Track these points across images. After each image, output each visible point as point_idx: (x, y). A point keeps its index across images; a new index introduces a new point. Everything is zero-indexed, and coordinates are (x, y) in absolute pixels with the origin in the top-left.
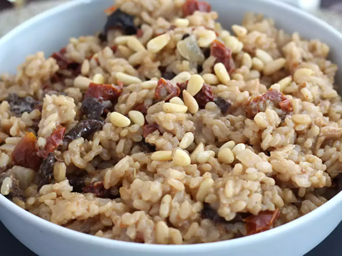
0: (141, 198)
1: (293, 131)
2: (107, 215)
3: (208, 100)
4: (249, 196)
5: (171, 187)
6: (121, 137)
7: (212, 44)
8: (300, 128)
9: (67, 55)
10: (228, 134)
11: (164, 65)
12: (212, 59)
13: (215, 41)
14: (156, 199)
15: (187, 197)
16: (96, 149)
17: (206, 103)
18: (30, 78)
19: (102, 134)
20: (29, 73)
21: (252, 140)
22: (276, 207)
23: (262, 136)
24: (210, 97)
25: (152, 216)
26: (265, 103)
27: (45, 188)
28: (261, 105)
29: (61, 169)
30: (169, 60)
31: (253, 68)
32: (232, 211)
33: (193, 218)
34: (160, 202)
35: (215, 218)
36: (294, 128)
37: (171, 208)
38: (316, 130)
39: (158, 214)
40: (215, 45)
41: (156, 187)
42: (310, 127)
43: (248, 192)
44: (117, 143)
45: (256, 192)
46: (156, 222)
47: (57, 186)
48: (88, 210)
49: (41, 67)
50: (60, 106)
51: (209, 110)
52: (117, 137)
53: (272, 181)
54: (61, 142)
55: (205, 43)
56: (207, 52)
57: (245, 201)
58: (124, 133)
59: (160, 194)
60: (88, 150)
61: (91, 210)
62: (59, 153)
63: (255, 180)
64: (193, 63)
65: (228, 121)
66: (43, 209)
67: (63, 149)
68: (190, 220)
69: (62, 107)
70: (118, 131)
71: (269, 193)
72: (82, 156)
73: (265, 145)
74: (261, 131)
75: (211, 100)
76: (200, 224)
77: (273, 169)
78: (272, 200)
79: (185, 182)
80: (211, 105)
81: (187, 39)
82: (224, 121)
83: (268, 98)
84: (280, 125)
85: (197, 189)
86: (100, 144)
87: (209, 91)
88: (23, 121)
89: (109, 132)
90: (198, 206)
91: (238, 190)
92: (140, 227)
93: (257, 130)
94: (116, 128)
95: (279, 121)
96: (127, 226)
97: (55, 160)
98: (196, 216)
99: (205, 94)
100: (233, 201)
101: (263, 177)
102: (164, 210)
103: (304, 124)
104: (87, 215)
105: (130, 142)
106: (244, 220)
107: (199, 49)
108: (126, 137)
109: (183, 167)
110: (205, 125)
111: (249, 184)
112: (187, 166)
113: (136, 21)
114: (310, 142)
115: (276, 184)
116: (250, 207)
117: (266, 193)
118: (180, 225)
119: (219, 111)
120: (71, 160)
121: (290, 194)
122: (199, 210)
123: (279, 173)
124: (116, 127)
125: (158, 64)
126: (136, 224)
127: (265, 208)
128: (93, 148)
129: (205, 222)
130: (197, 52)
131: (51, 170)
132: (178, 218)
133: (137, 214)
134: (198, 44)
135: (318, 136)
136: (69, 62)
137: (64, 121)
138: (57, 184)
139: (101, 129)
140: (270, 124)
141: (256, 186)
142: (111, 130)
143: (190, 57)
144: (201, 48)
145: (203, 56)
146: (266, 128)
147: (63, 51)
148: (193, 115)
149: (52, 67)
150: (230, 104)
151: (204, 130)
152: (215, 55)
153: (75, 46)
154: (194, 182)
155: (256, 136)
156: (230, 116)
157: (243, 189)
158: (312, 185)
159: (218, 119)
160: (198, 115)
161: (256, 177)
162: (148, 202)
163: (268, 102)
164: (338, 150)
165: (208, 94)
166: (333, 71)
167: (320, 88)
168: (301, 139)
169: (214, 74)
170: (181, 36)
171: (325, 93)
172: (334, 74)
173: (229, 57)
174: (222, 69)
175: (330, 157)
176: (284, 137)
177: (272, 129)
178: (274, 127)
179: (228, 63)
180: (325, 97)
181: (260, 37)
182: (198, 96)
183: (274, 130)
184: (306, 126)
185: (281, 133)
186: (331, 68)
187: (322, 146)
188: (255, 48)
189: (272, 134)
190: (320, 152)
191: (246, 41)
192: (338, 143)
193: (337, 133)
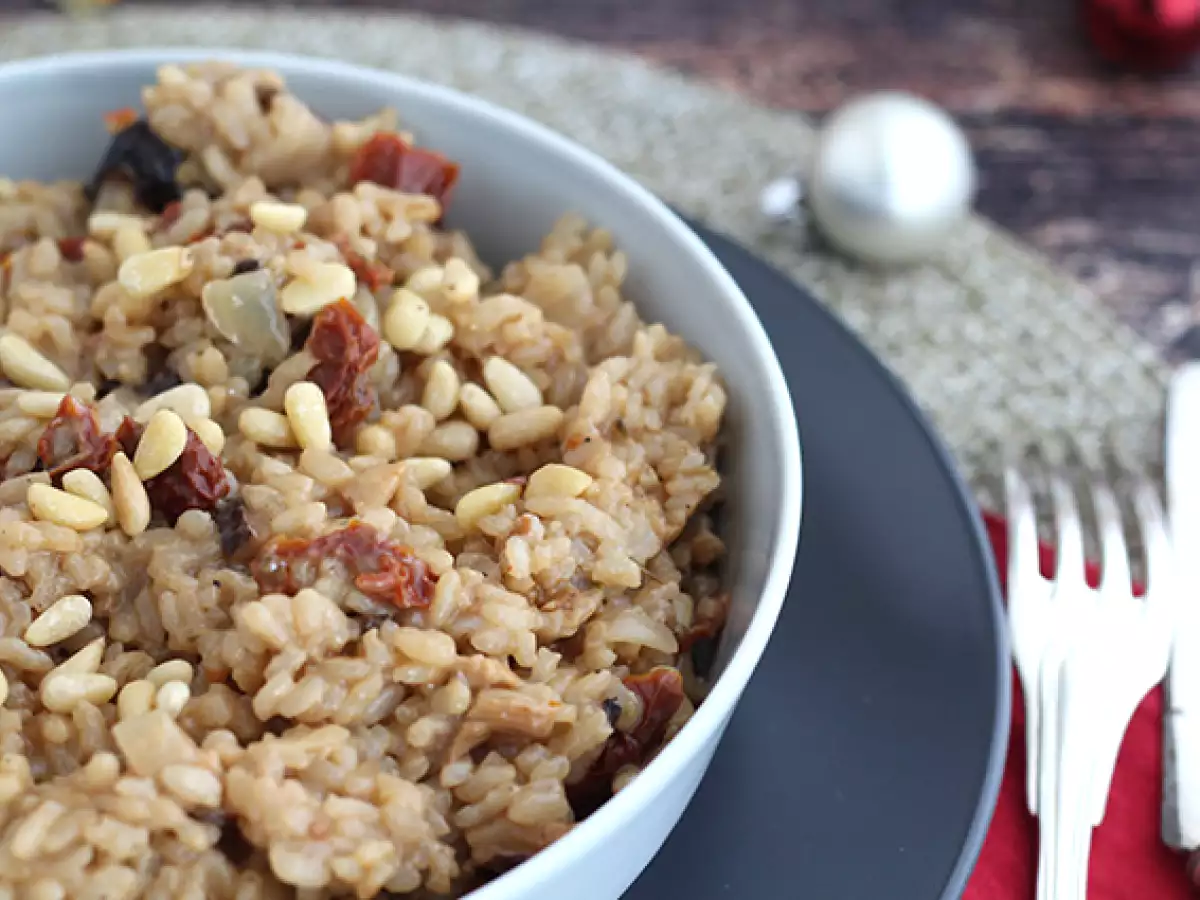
1: (377, 681)
3: (195, 501)
4: (88, 867)
7: (330, 308)
8: (411, 675)
10: (196, 632)
11: (166, 341)
12: (305, 360)
13: (343, 303)
17: (185, 506)
21: (237, 675)
23: (266, 673)
24: (206, 493)
26: (316, 565)
30: (183, 327)
31: (459, 414)
36: (388, 672)
38: (459, 695)
40: (330, 318)
42: (446, 678)
45: (126, 863)
51: (184, 535)
55: (302, 303)
56: (300, 330)
63: (135, 823)
64: (250, 357)
65: (214, 589)
71: (173, 875)
73: (265, 702)
74: (269, 653)
75: (207, 505)
77: (224, 794)
80: (197, 520)
81: (240, 277)
82: (202, 587)
83: (331, 554)
84: (348, 650)
87: (206, 476)
91: (61, 841)
93: (258, 649)
95: (344, 633)
99: (187, 481)
100: (27, 873)
101: (174, 816)
103: (425, 665)
107: (277, 321)
110: (152, 581)
111: (101, 830)
113: (184, 173)
114: (425, 730)
115: (220, 847)
119: (214, 547)
123: (244, 818)
125: (147, 335)
130: (267, 325)
134: (277, 305)
135: (464, 716)
140: (302, 640)
141: (132, 840)
143: (243, 337)
144: (289, 316)
145: (284, 342)
146: (278, 652)
148: (128, 538)
150: (248, 533)
152: (316, 354)
155: (252, 666)
157: (77, 844)
160: (141, 542)
161: (140, 810)
163: (327, 564)
164: (523, 778)
165: (198, 480)
166: (695, 490)
167: (593, 543)
168: (404, 711)
169: (283, 412)
170: (228, 263)
171: (599, 564)
172: (694, 502)
173: (353, 369)
174: (309, 405)
175: (482, 798)
176: (340, 693)
177: (299, 658)
178: (316, 652)
179: (349, 384)
180: (595, 578)
181: (516, 319)
182: (169, 480)
183: (310, 662)
184: (432, 674)
185: (330, 678)
186: (696, 479)
187: (477, 754)
188: (490, 351)
189: (299, 675)
190: (456, 771)
191: (463, 319)
192: (534, 756)
193: (536, 723)
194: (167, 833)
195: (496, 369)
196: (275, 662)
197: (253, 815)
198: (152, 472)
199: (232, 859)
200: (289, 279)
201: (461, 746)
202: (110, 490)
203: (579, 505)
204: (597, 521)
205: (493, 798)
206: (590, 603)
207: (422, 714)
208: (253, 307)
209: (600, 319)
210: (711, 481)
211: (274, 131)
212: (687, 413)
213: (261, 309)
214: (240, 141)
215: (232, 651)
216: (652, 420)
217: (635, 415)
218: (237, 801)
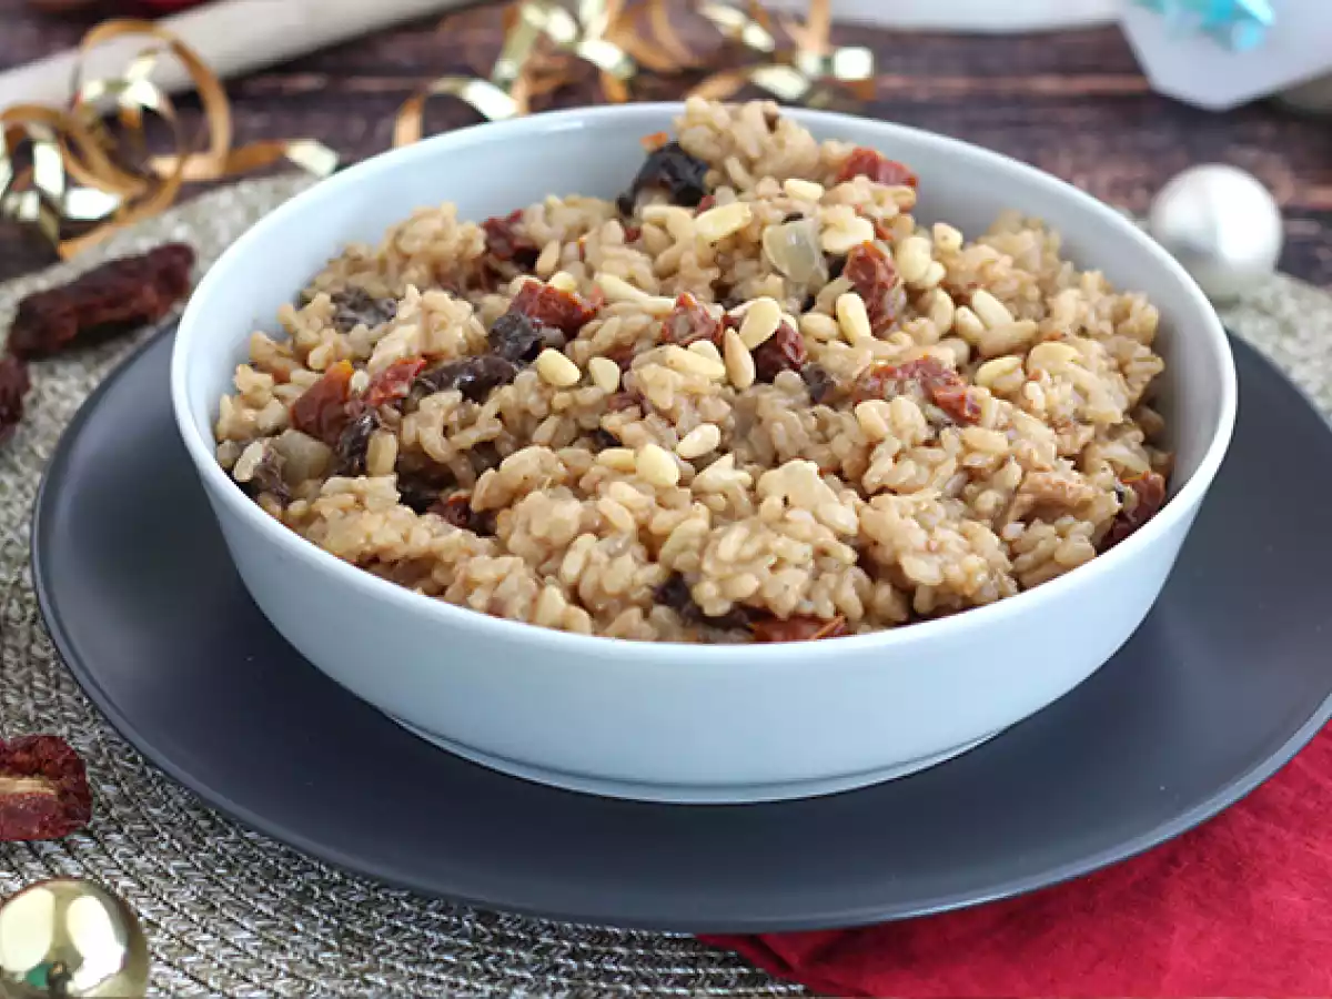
0: (528, 532)
1: (953, 464)
2: (448, 558)
3: (785, 365)
4: (773, 568)
5: (604, 518)
6: (551, 410)
7: (856, 248)
8: (976, 461)
9: (519, 228)
10: (803, 446)
11: (728, 280)
12: (843, 281)
13: (866, 245)
14: (558, 538)
15: (640, 551)
16: (486, 424)
17: (778, 369)
18: (407, 258)
19: (507, 392)
20: (407, 246)
21: (845, 464)
22: (838, 612)
23: (872, 458)
24: (794, 358)
25: (541, 576)
26: (901, 383)
27: (335, 482)
28: (890, 386)
29: (385, 448)
30: (743, 268)
31: (953, 332)
32: (723, 595)
33: (635, 596)
34: (567, 547)
35: (687, 607)
36: (960, 458)
37: (588, 562)
38: (1014, 472)
39: (556, 573)
40: (861, 253)
41: (570, 510)
42: (1002, 463)
43: (773, 561)
44: (542, 420)
45: (798, 566)
46: (541, 586)
47: (360, 482)
48: (406, 538)
49: (438, 237)
50: (430, 312)
51: (781, 387)
52: (544, 407)
53: (849, 555)
54: (404, 389)
55: (839, 243)
56: (836, 265)
57: (759, 577)
58: (561, 399)
59: (574, 528)
60: (467, 423)
61: (413, 539)
62: (396, 413)
63: (804, 541)
64: (798, 286)
65: (814, 419)
66: (315, 527)
67: (405, 407)
68: (624, 600)
69: (434, 316)
70: (547, 393)
71: (830, 579)
72: (447, 431)
73: (872, 479)
74: (872, 446)
75: (795, 367)
76: (646, 615)
77: (860, 528)
78: (833, 595)
79: (642, 515)
80: (787, 377)
81: (790, 225)
82: (804, 418)
83: (912, 376)
84: (928, 444)
85: (664, 537)
86: (499, 416)
87: (794, 346)
88: (350, 343)
89: (527, 390)
90: (653, 573)
91: (749, 551)
92: (502, 591)
93: (863, 442)
94: (546, 385)
95: (925, 433)
96: (478, 584)
97: (375, 425)
98: (642, 593)
99: (780, 350)
100: (729, 570)
101: (827, 538)
102: (571, 566)
103: (987, 453)
104: (401, 551)
105: (572, 426)
106: (751, 625)
107: (818, 256)
108: (564, 412)
109: (657, 488)
110: (760, 420)
111: (779, 543)
112: (667, 489)
113: (710, 177)
114: (989, 499)
115: (859, 563)
116: (769, 594)
117: (824, 576)
118: (600, 607)
119: (805, 395)
120: (417, 435)
121: (884, 593)
122: (654, 583)
123: (876, 543)
124: (548, 385)
125: (714, 274)
126: (498, 582)
127: (808, 608)
128: (481, 421)
129: (661, 612)
130: (811, 260)
131: (360, 447)
132: (599, 589)
133: (507, 560)
134: (819, 244)
135: (1017, 490)
136: (518, 243)
137: (433, 349)
138: (362, 478)
139: (510, 382)
140: (899, 434)
141: (801, 552)
142: (533, 388)
144: (826, 254)
145: (825, 274)
146: (881, 441)
147: (516, 217)
148: (738, 391)
149: (468, 242)
150: (833, 383)
151: (753, 433)
152: (851, 277)
153: (548, 211)
154: (661, 520)
155: (858, 457)
156: (821, 408)
157: (764, 552)
158: (945, 583)
159: (794, 410)
160: (749, 393)
161: (806, 532)
162: (543, 542)
163: (909, 383)
164: (1062, 534)
165: (789, 352)
166: (1147, 372)
167: (1082, 393)
168: (971, 488)
169: (835, 317)
170: (780, 215)
171: (1091, 407)
172: (1147, 378)
173: (883, 287)
174: (853, 308)
175: (1034, 546)
176: (925, 471)
177: (897, 445)
178: (907, 443)
179: (880, 298)
180: (1089, 417)
181: (994, 262)
182: (765, 351)
183: (903, 451)
184: (991, 459)
185: (919, 462)
186: (1146, 365)
187: (1026, 520)
188: (974, 286)
189: (896, 459)
190: (1013, 529)
191: (953, 263)
192: (1068, 520)
193: (1070, 495)
194: (821, 553)
195: (981, 297)
196: (880, 449)
197: (882, 537)
198: (755, 344)
199: (868, 572)
200: (825, 227)
201: (1013, 514)
202: (722, 354)
203: (1072, 366)
204: (1088, 378)
205: (1042, 546)
206: (1086, 433)
207: (982, 491)
208: (802, 247)
209: (1047, 274)
210: (1158, 365)
211: (781, 144)
212: (1132, 322)
213: (807, 247)
214: (754, 153)
215: (842, 446)
216: (1107, 327)
217: (1092, 323)
218: (869, 529)
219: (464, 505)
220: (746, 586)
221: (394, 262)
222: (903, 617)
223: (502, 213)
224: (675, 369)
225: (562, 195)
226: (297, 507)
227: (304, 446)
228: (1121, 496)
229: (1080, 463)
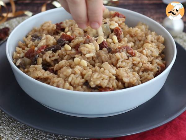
0: (63, 74)
1: (131, 63)
2: (50, 78)
4: (102, 80)
5: (75, 72)
6: (67, 54)
7: (115, 28)
8: (135, 62)
9: (62, 25)
10: (107, 60)
12: (113, 33)
13: (117, 27)
14: (68, 75)
15: (81, 77)
16: (56, 56)
17: (103, 48)
18: (43, 30)
19: (60, 51)
20: (44, 28)
21: (114, 63)
22: (113, 87)
23: (118, 62)
25: (65, 81)
27: (32, 66)
28: (121, 50)
29: (40, 60)
32: (94, 84)
35: (88, 86)
36: (132, 62)
37: (73, 79)
38: (141, 64)
39: (67, 80)
41: (70, 70)
42: (139, 63)
43: (102, 78)
44: (65, 56)
45: (106, 79)
46: (65, 82)
47: (36, 66)
48: (43, 75)
49: (49, 26)
50: (47, 38)
51: (104, 51)
52: (65, 54)
53: (114, 77)
54: (43, 50)
55: (113, 27)
56: (112, 31)
57: (100, 81)
58: (68, 52)
59: (70, 73)
60: (53, 56)
62: (42, 54)
63: (107, 75)
64: (106, 34)
65: (109, 56)
66: (29, 73)
67: (43, 53)
68: (78, 85)
69: (48, 39)
70: (66, 52)
71: (111, 81)
72: (50, 57)
73: (118, 65)
74: (118, 60)
75: (106, 47)
76: (82, 87)
77: (116, 73)
78: (112, 84)
79: (81, 71)
80: (105, 49)
81: (105, 24)
82: (107, 55)
84: (127, 60)
85: (85, 75)
86: (58, 55)
87: (105, 44)
88: (35, 43)
89: (63, 51)
90: (83, 80)
91: (98, 77)
92: (59, 83)
93: (116, 59)
95: (126, 58)
96: (55, 82)
97: (38, 57)
98: (81, 84)
99: (103, 45)
100: (95, 80)
101: (111, 75)
102: (70, 79)
103: (137, 61)
104: (43, 77)
105: (70, 57)
106: (99, 89)
107: (109, 29)
108: (69, 55)
109: (84, 67)
110: (100, 56)
111: (103, 76)
112: (85, 67)
114: (137, 69)
115: (116, 79)
116: (102, 84)
117: (110, 81)
118: (75, 86)
119: (107, 52)
120: (45, 58)
121: (120, 84)
122: (83, 82)
123: (119, 76)
124: (66, 50)
126: (58, 82)
127: (108, 86)
129: (84, 87)
130: (108, 30)
131: (36, 60)
132: (74, 83)
133: (59, 78)
134: (110, 27)
135: (141, 67)
136: (62, 27)
137: (47, 44)
138: (36, 65)
139: (60, 49)
140: (122, 58)
141: (107, 77)
142: (64, 51)
143: (105, 31)
144: (111, 29)
145: (111, 32)
146: (120, 59)
147: (61, 23)
149: (53, 27)
150: (112, 50)
151: (99, 58)
152: (115, 33)
153: (66, 22)
154: (84, 72)
155: (116, 62)
156: (110, 54)
157: (101, 77)
158: (130, 82)
159: (106, 54)
160: (98, 51)
162: (65, 75)
163: (124, 50)
164: (149, 74)
166: (162, 48)
167: (152, 52)
168: (134, 67)
169: (112, 39)
170: (103, 23)
173: (120, 34)
174: (115, 38)
176: (126, 64)
177: (122, 60)
178: (124, 59)
179: (119, 36)
180: (153, 55)
181: (138, 30)
182: (101, 45)
183: (123, 61)
184: (137, 62)
187: (143, 72)
189: (122, 62)
190: (141, 73)
192: (149, 72)
193: (150, 68)
194: (110, 77)
197: (120, 74)
198: (99, 44)
199: (117, 80)
200: (111, 25)
201: (141, 71)
202: (94, 45)
203: (150, 47)
204: (153, 49)
205: (145, 76)
206: (152, 58)
207: (136, 67)
208: (107, 28)
209: (146, 32)
210: (164, 47)
212: (160, 40)
215: (113, 60)
216: (156, 41)
217: (153, 40)
218: (118, 73)
219: (53, 69)
220: (98, 82)
221: (41, 30)
222: (123, 88)
223: (59, 22)
224: (87, 48)
225: (69, 19)
226: (26, 70)
227: (27, 60)
228: (158, 68)
229: (151, 63)
